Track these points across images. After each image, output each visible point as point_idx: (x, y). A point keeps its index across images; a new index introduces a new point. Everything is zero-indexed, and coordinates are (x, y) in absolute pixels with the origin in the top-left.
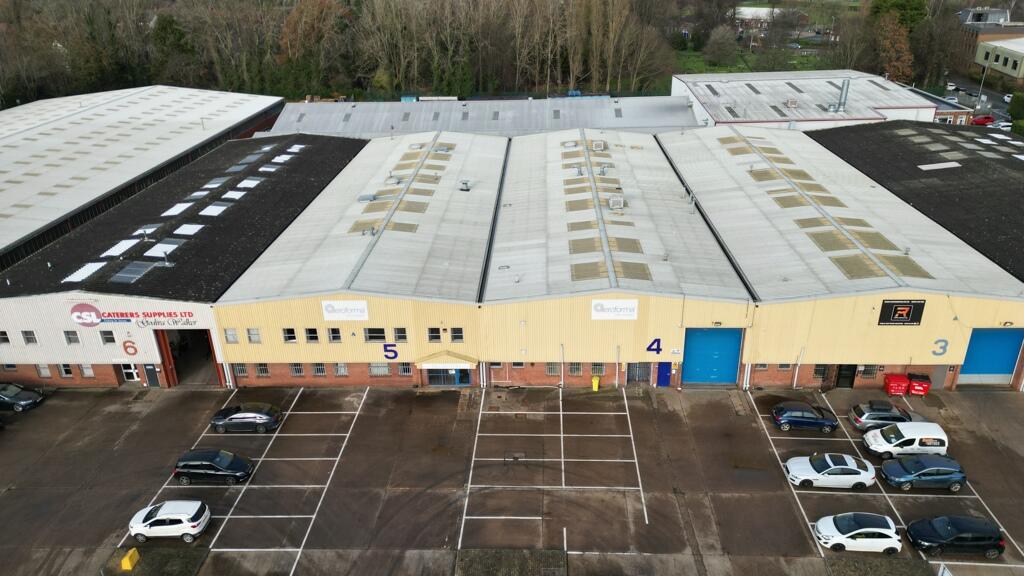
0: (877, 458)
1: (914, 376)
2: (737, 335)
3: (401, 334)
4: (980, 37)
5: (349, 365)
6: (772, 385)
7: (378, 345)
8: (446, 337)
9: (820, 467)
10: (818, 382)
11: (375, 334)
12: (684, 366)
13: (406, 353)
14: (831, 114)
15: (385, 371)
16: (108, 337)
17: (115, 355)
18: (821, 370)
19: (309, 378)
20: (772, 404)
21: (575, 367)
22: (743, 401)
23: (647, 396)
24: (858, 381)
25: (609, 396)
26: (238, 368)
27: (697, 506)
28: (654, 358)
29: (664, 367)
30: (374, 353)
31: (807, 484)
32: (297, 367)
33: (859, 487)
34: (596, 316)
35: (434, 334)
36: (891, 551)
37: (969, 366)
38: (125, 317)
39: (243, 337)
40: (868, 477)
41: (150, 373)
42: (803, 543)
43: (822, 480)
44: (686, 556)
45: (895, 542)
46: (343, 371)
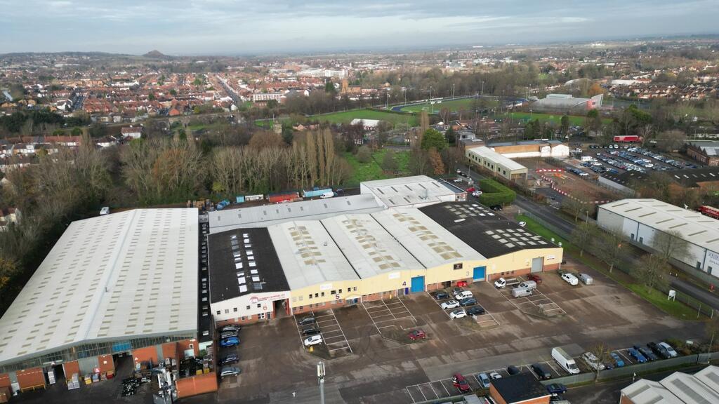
0: (459, 300)
1: (463, 282)
2: (422, 278)
3: (340, 291)
4: (466, 147)
5: (325, 303)
6: (432, 289)
7: (334, 295)
8: (352, 290)
9: (448, 304)
10: (443, 287)
11: (333, 292)
12: (412, 288)
13: (342, 296)
14: (424, 200)
15: (335, 303)
16: (259, 306)
17: (261, 311)
18: (443, 283)
19: (314, 308)
20: (434, 294)
21: (385, 293)
22: (427, 295)
23: (404, 297)
24: (451, 285)
25: (395, 299)
26: (295, 309)
27: (426, 317)
28: (404, 287)
29: (407, 289)
30: (333, 298)
31: (446, 308)
32: (311, 306)
33: (457, 307)
34: (390, 278)
35: (349, 289)
36: (465, 316)
37: (474, 278)
38: (265, 299)
39: (298, 299)
40: (458, 304)
41: (268, 315)
42: (448, 318)
43: (449, 306)
44: (427, 325)
45: (465, 314)
46: (324, 305)
